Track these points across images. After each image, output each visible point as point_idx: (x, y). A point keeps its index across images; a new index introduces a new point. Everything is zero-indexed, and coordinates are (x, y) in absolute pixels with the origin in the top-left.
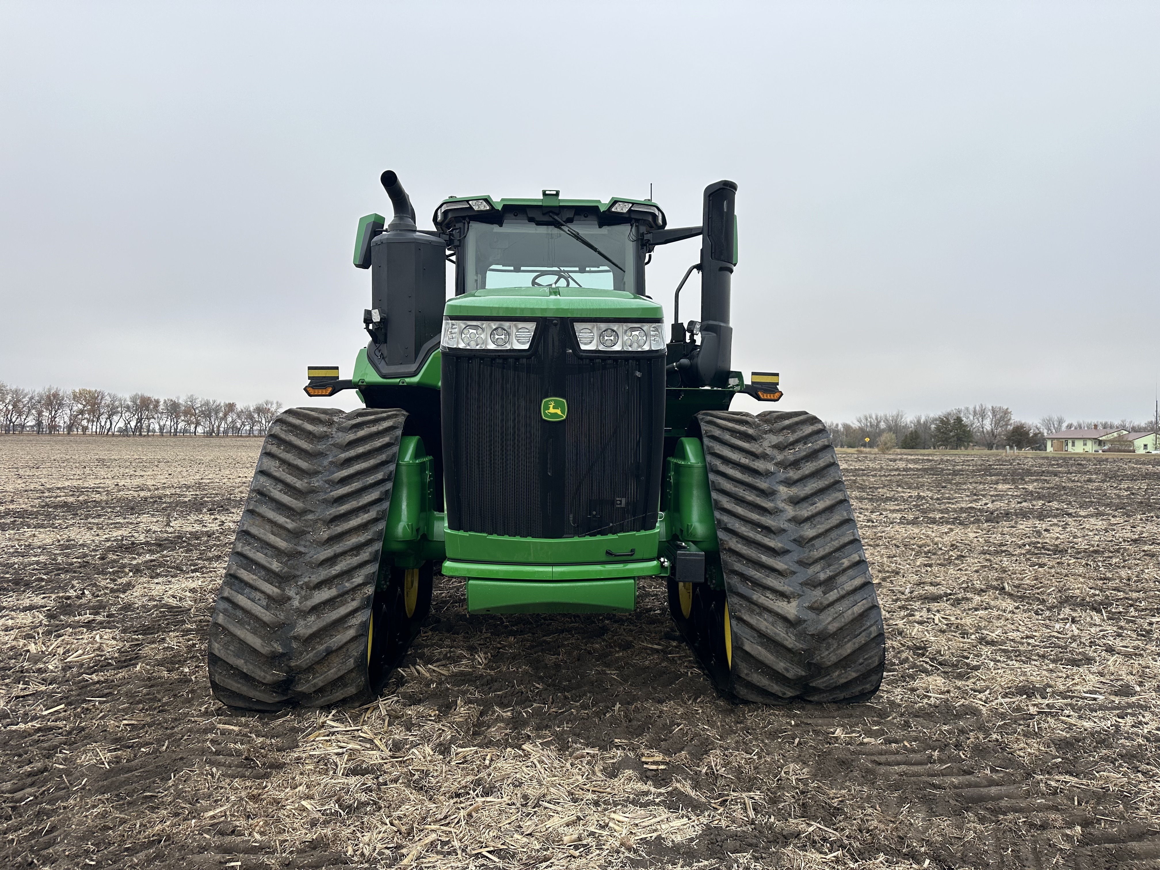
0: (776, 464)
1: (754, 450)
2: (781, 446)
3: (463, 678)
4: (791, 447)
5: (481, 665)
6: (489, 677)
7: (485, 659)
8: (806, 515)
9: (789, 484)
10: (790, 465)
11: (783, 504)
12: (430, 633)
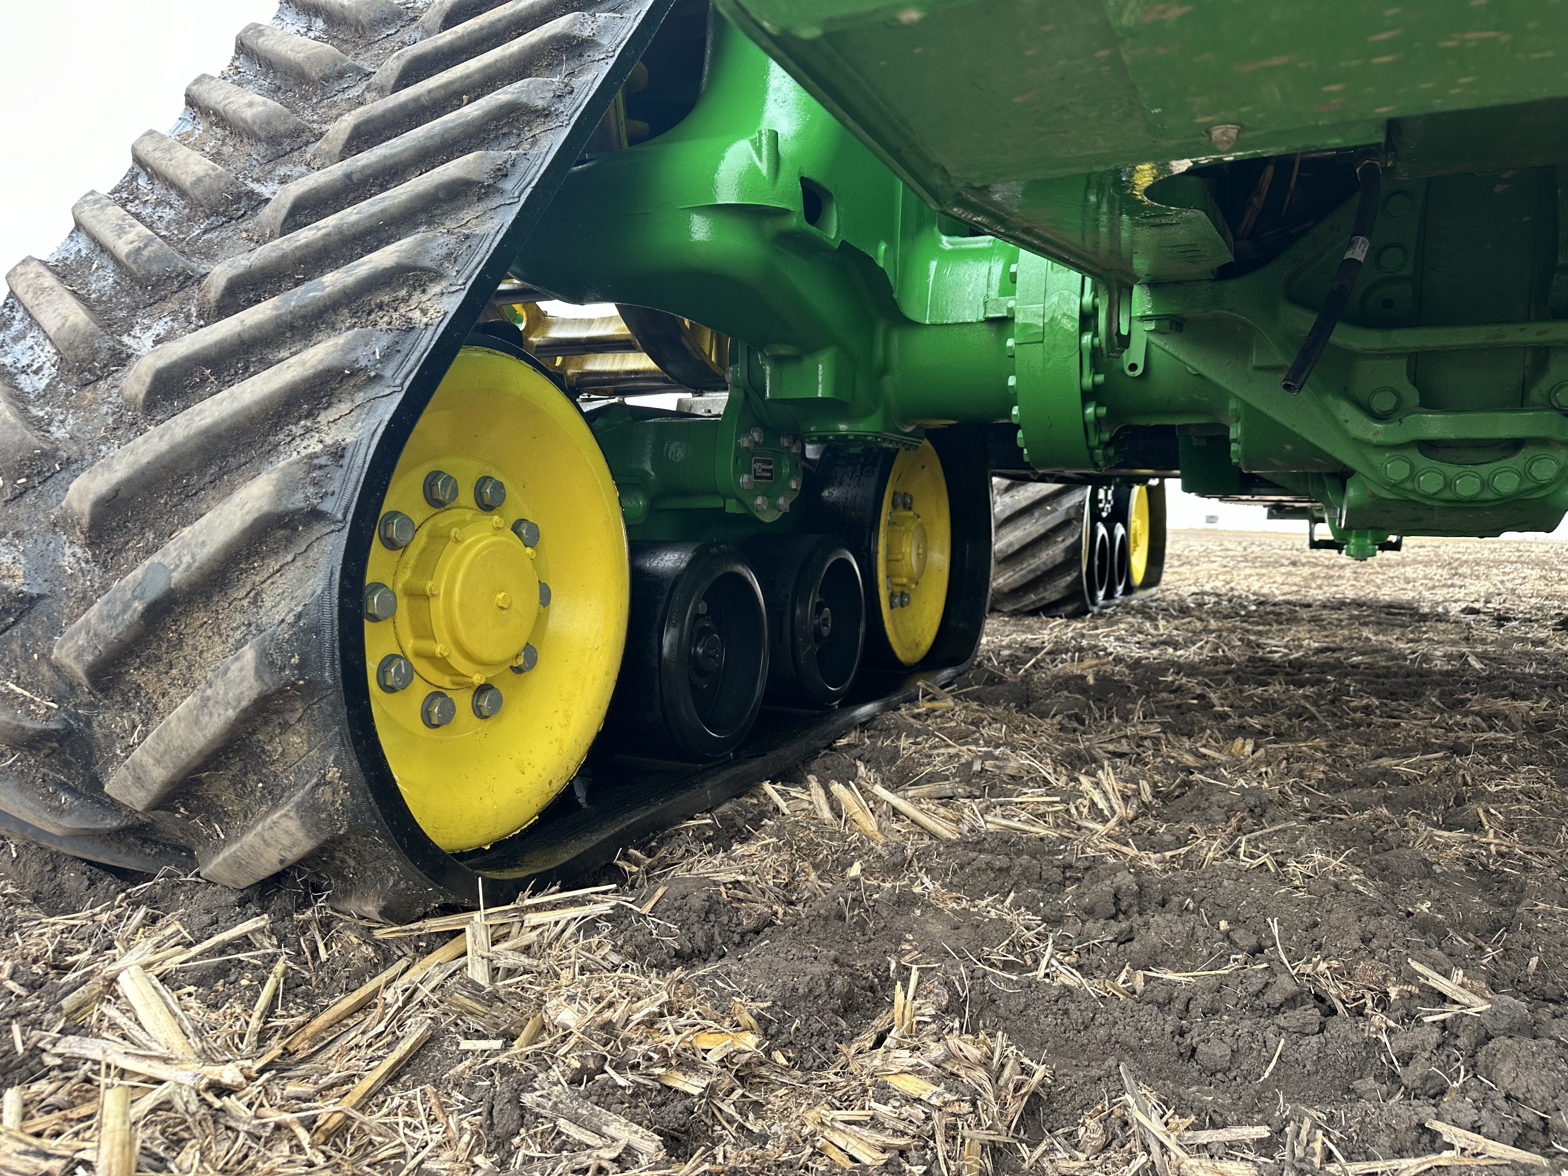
3: (1001, 861)
5: (1105, 821)
6: (1125, 879)
7: (1126, 799)
12: (950, 703)
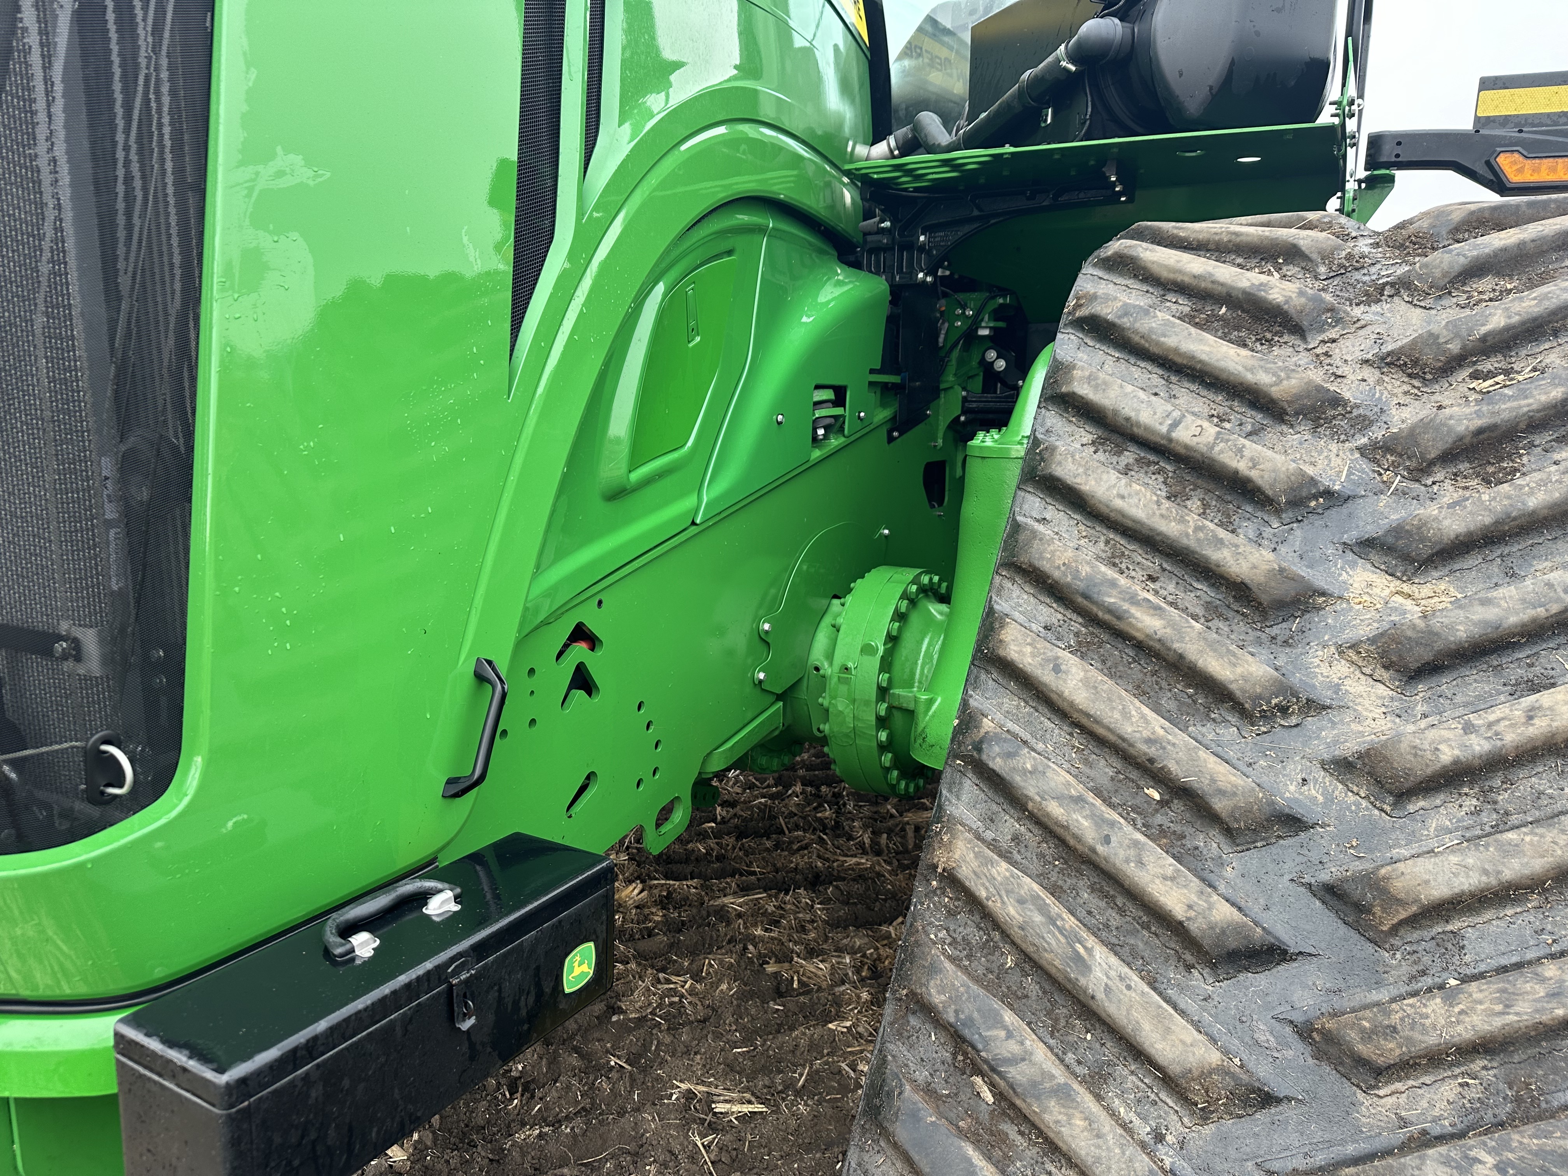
0: (1370, 452)
1: (1262, 378)
2: (1428, 357)
4: (1487, 365)
8: (1447, 755)
9: (1406, 558)
10: (1448, 457)
11: (1342, 668)
